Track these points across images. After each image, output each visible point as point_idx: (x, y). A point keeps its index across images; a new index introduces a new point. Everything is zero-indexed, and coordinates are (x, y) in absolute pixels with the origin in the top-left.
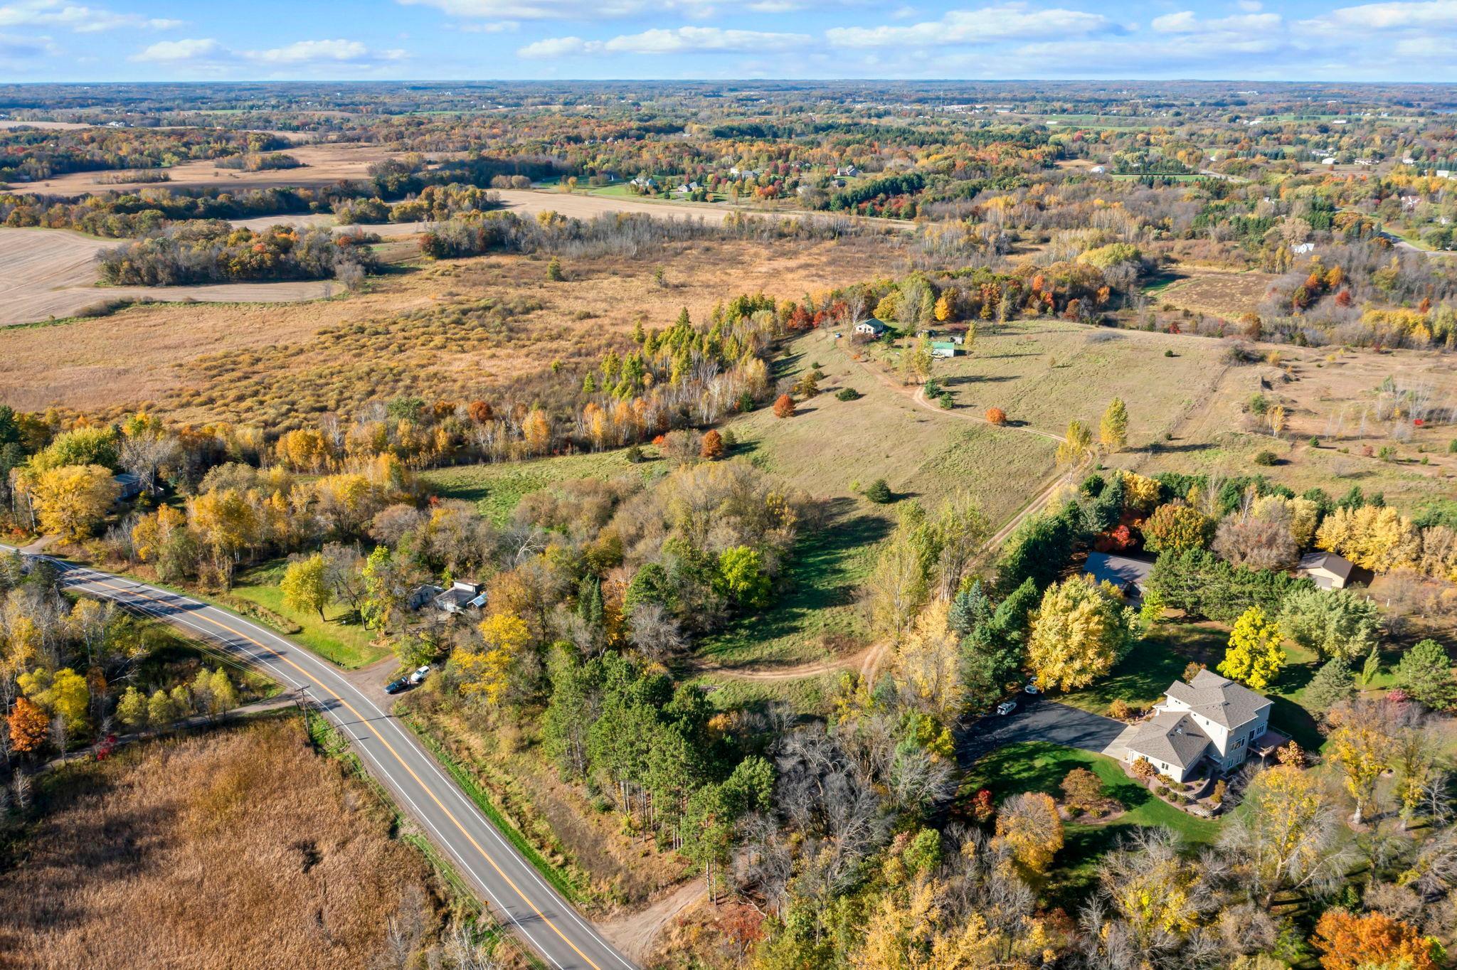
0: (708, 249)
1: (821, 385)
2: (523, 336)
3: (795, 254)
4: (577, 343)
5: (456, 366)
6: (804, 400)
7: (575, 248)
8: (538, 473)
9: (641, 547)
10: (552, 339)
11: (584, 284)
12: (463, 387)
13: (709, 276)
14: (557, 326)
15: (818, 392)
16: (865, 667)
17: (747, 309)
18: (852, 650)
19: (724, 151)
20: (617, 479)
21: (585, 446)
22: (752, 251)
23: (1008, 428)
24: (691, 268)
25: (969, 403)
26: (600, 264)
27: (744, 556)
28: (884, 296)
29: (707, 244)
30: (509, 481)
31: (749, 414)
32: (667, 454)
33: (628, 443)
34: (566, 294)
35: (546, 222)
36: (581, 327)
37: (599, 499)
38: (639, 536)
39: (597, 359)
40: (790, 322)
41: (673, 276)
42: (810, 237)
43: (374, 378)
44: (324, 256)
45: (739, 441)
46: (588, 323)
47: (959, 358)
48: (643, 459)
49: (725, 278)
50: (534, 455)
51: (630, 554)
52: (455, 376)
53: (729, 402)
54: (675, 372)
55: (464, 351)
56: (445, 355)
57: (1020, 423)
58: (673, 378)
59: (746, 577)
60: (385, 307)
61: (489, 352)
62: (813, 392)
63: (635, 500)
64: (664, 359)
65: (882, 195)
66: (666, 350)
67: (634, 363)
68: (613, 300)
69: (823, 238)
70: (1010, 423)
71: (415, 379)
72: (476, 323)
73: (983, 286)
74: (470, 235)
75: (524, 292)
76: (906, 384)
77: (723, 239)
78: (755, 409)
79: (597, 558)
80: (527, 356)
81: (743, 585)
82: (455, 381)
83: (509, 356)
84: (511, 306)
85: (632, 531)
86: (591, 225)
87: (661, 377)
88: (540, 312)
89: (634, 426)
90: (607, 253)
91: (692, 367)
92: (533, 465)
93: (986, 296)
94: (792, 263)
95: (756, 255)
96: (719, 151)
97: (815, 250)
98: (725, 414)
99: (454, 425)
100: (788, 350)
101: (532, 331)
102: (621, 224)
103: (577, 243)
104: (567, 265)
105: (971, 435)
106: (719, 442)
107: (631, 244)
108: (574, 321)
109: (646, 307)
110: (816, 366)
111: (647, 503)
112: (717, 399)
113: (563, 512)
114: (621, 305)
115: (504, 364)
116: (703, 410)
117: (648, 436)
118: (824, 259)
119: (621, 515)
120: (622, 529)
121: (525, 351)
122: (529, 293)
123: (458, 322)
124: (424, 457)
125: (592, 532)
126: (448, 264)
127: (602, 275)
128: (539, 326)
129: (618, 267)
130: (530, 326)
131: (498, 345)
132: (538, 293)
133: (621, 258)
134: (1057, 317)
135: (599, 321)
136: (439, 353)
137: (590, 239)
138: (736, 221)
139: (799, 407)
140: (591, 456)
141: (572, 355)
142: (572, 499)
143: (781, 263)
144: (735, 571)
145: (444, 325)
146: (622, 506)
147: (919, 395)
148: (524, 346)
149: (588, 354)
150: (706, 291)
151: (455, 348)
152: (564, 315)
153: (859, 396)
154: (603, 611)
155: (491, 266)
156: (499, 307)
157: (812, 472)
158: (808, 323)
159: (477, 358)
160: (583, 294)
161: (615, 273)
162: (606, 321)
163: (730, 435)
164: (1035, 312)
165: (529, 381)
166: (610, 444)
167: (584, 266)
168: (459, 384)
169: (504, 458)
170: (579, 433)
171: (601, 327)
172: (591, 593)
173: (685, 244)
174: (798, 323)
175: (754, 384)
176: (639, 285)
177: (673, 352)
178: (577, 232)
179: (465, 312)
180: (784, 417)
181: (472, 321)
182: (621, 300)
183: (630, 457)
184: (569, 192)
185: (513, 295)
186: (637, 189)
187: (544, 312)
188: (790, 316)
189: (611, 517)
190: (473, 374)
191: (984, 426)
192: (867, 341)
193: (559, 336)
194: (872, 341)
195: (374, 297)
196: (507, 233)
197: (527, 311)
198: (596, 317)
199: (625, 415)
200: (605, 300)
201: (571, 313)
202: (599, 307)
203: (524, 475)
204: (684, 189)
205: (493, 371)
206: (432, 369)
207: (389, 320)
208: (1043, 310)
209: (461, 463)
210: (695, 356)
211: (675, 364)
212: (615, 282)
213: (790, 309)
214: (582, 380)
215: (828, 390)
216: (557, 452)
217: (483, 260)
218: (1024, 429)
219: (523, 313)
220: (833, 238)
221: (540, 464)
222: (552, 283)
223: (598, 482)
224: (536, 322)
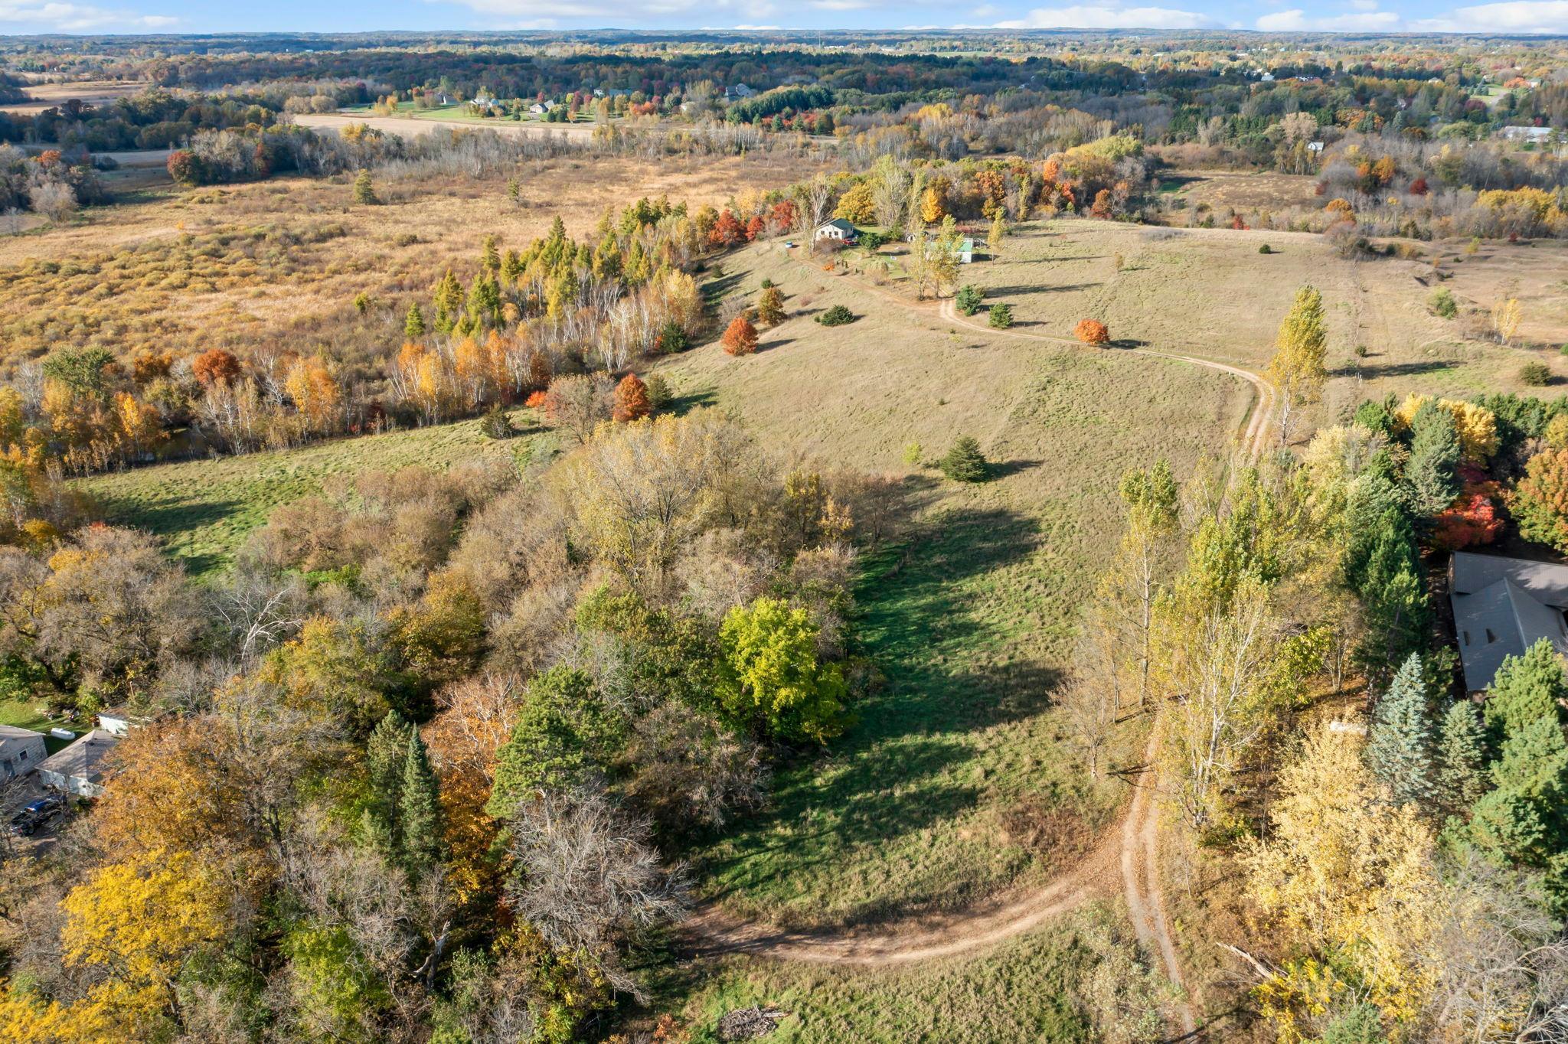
0: (577, 167)
1: (788, 308)
2: (314, 267)
3: (693, 169)
4: (396, 274)
5: (200, 310)
6: (766, 330)
7: (395, 168)
8: (318, 466)
9: (524, 607)
10: (358, 270)
11: (408, 207)
12: (202, 338)
13: (585, 194)
14: (367, 255)
15: (785, 317)
16: (1132, 893)
17: (648, 217)
18: (1080, 842)
19: (583, 73)
20: (464, 465)
21: (408, 418)
22: (636, 168)
23: (1114, 351)
24: (559, 187)
25: (1031, 319)
26: (430, 185)
27: (777, 625)
28: (845, 192)
29: (575, 162)
30: (262, 485)
31: (680, 356)
32: (554, 421)
33: (482, 409)
34: (382, 219)
35: (353, 137)
36: (402, 255)
37: (429, 507)
38: (518, 583)
39: (428, 292)
40: (712, 234)
41: (533, 193)
42: (709, 152)
43: (50, 330)
44: (15, 178)
45: (676, 395)
46: (413, 250)
47: (981, 264)
48: (512, 432)
49: (606, 195)
50: (313, 437)
51: (501, 628)
52: (193, 323)
53: (644, 336)
54: (552, 301)
55: (214, 289)
56: (183, 298)
57: (1130, 344)
58: (551, 308)
59: (790, 675)
60: (102, 241)
61: (254, 290)
62: (777, 317)
63: (504, 504)
64: (535, 286)
65: (787, 109)
66: (535, 269)
67: (484, 288)
68: (450, 223)
69: (725, 154)
70: (1115, 344)
71: (123, 330)
72: (241, 253)
73: (979, 174)
74: (244, 154)
75: (319, 217)
76: (922, 298)
77: (596, 157)
78: (687, 348)
79: (423, 640)
80: (317, 292)
81: (785, 694)
82: (191, 330)
83: (288, 293)
84: (297, 231)
85: (502, 572)
86: (417, 143)
87: (532, 308)
88: (342, 240)
89: (490, 382)
90: (440, 173)
91: (577, 292)
92: (311, 453)
93: (986, 190)
94: (693, 178)
95: (643, 172)
96: (578, 74)
97: (717, 165)
98: (640, 357)
99: (169, 393)
100: (719, 268)
101: (328, 262)
102: (457, 141)
103: (398, 162)
104: (381, 187)
105: (1063, 362)
106: (642, 395)
107: (472, 160)
108: (392, 248)
109: (498, 228)
110: (768, 284)
111: (528, 508)
112: (627, 336)
113: (355, 538)
114: (463, 227)
115: (278, 304)
116: (605, 350)
117: (519, 396)
118: (734, 173)
119: (475, 537)
120: (479, 572)
121: (314, 286)
122: (327, 218)
123: (215, 254)
124: (102, 451)
125: (414, 579)
126: (212, 190)
127: (435, 197)
128: (339, 254)
129: (456, 188)
130: (325, 256)
131: (272, 279)
132: (339, 218)
133: (460, 178)
134: (1083, 216)
135: (430, 246)
136: (174, 295)
137: (415, 158)
138: (610, 136)
139: (763, 339)
140: (417, 433)
141: (390, 289)
142: (376, 511)
143: (677, 179)
144: (762, 663)
145: (189, 258)
146: (477, 518)
147: (948, 311)
148: (313, 280)
149: (413, 287)
150: (582, 210)
151: (199, 286)
152: (378, 241)
153: (852, 318)
154: (437, 808)
155: (274, 191)
156: (279, 233)
157: (817, 436)
158: (741, 236)
159: (234, 298)
160: (405, 218)
161: (452, 194)
162: (441, 247)
163: (660, 383)
164: (1052, 209)
165: (316, 324)
166: (452, 411)
167: (407, 188)
168: (196, 334)
169: (256, 444)
170: (392, 394)
171: (433, 253)
172: (401, 761)
173: (545, 163)
174: (726, 235)
175: (679, 309)
176: (485, 206)
177: (547, 271)
178: (398, 150)
179: (225, 242)
180: (740, 354)
181: (235, 252)
182: (463, 222)
183: (487, 429)
184: (389, 114)
185: (302, 222)
186: (477, 109)
187: (347, 239)
188: (712, 227)
189: (454, 543)
190: (224, 319)
191: (1075, 349)
192: (839, 248)
193: (369, 266)
194: (844, 248)
195: (85, 230)
196: (299, 150)
197: (322, 238)
198: (425, 242)
199: (474, 360)
200: (440, 223)
201: (388, 238)
202: (431, 231)
203: (291, 471)
204: (538, 109)
205: (259, 314)
206: (155, 316)
207: (103, 254)
208: (1062, 205)
209: (178, 457)
210: (582, 275)
211: (551, 288)
212: (453, 204)
213: (710, 216)
214: (403, 320)
215: (801, 314)
216: (357, 428)
217: (267, 185)
218: (1140, 351)
219: (318, 241)
220: (738, 153)
221: (324, 451)
222: (362, 207)
223: (425, 477)
224: (335, 252)
